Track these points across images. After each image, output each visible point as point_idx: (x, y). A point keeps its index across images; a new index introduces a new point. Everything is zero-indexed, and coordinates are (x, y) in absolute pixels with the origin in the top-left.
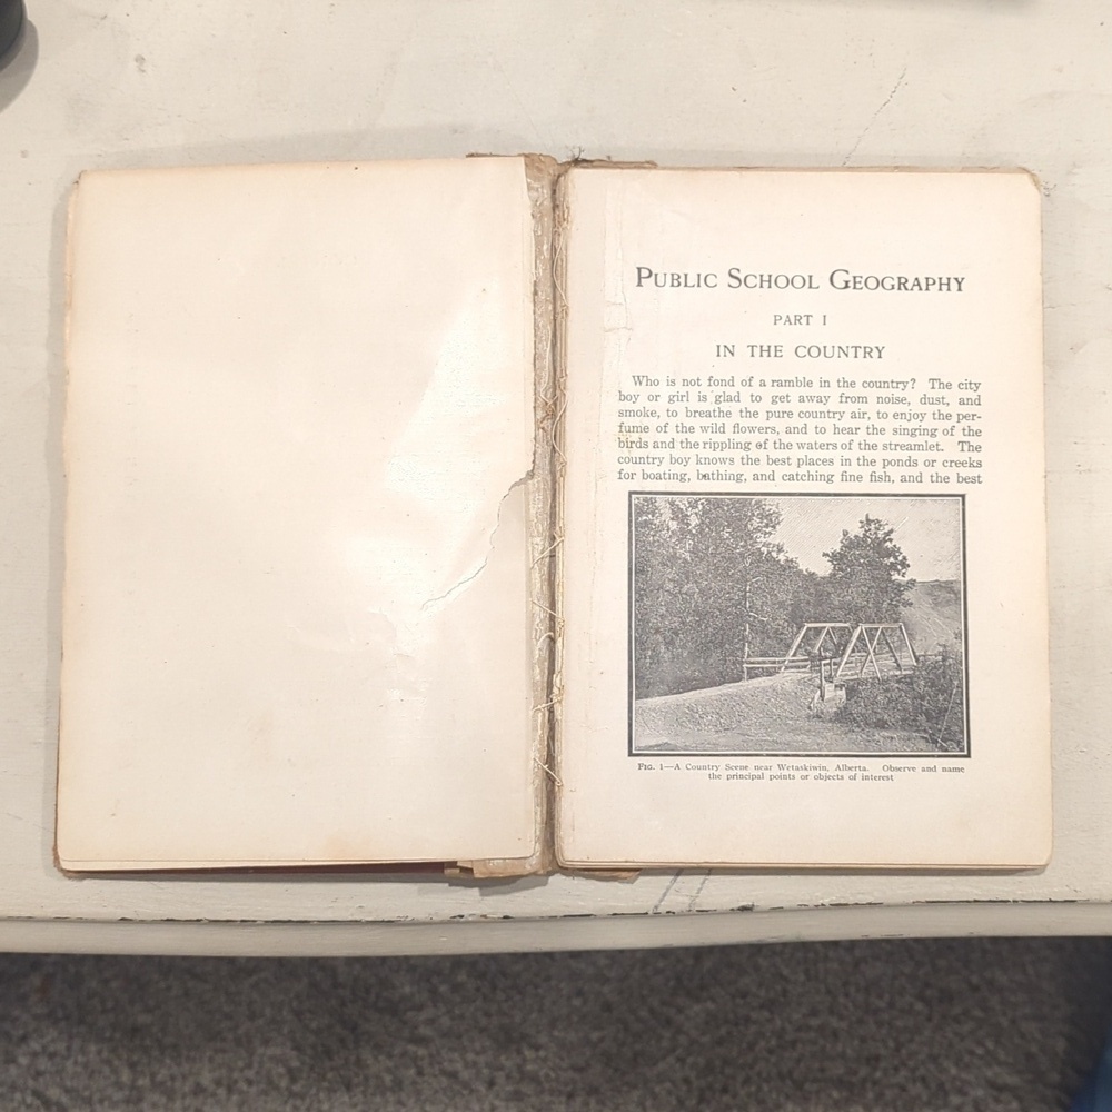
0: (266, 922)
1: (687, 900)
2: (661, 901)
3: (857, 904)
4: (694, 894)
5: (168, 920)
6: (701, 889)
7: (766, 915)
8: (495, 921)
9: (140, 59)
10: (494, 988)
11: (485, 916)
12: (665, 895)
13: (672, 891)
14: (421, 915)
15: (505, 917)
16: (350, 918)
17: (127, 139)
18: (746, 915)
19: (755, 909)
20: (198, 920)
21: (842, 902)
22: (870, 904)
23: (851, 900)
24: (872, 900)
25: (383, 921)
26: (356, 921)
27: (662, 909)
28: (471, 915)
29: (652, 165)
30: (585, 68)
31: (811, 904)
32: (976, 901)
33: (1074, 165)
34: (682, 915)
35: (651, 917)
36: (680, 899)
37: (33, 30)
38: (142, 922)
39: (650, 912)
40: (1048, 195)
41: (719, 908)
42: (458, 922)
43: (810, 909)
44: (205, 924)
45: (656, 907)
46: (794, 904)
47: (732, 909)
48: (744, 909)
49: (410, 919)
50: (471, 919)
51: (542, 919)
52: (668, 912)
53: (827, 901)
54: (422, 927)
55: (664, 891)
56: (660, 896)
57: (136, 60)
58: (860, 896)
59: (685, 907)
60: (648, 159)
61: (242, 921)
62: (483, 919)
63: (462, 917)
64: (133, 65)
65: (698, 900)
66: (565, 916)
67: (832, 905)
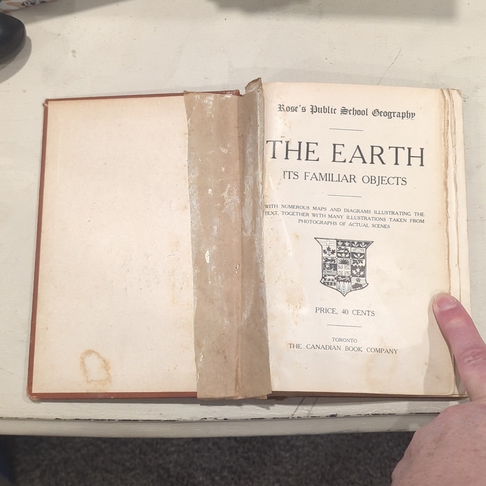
0: (120, 420)
1: (307, 412)
2: (295, 412)
3: (384, 414)
4: (310, 409)
5: (76, 419)
7: (342, 419)
8: (220, 421)
9: (74, 52)
10: (240, 478)
12: (297, 410)
13: (300, 407)
14: (188, 418)
15: (225, 419)
16: (156, 419)
17: (67, 84)
18: (332, 420)
19: (338, 416)
20: (90, 420)
21: (377, 413)
22: (390, 414)
23: (381, 412)
24: (390, 412)
25: (171, 421)
26: (159, 420)
27: (296, 415)
28: (210, 418)
30: (262, 51)
31: (363, 414)
33: (477, 88)
34: (304, 419)
36: (304, 411)
37: (30, 40)
38: (65, 420)
39: (290, 417)
41: (321, 415)
42: (206, 422)
43: (363, 417)
44: (93, 421)
45: (293, 415)
46: (355, 414)
47: (327, 416)
48: (332, 416)
49: (183, 419)
50: (210, 420)
52: (298, 417)
53: (370, 413)
54: (188, 424)
57: (72, 52)
58: (385, 412)
59: (305, 415)
61: (109, 420)
62: (215, 420)
63: (206, 419)
64: (71, 54)
65: (311, 412)
66: (252, 419)
67: (372, 414)
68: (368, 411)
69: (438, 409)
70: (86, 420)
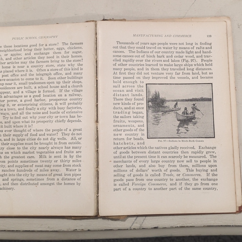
0: (23, 231)
1: (139, 225)
2: (132, 225)
3: (187, 226)
4: (141, 224)
6: (143, 222)
7: (162, 230)
8: (85, 231)
11: (83, 230)
12: (133, 224)
13: (135, 223)
14: (65, 229)
15: (89, 230)
16: (46, 230)
18: (155, 230)
19: (158, 228)
21: (183, 226)
22: (191, 226)
23: (186, 225)
24: (191, 225)
25: (55, 231)
26: (48, 231)
27: (132, 228)
29: (124, 20)
31: (174, 226)
32: (221, 226)
34: (138, 229)
35: (129, 230)
36: (137, 225)
39: (129, 229)
40: (239, 27)
41: (148, 227)
42: (76, 231)
43: (174, 228)
44: (7, 231)
45: (131, 227)
46: (169, 226)
47: (152, 228)
48: (155, 228)
49: (62, 230)
50: (79, 230)
51: (99, 231)
52: (134, 229)
53: (178, 226)
55: (133, 222)
56: (132, 224)
58: (188, 224)
59: (139, 227)
60: (123, 18)
61: (17, 231)
62: (82, 231)
63: (76, 230)
65: (142, 225)
66: (105, 230)
67: (180, 227)
68: (177, 225)
69: (221, 223)
70: (3, 230)
